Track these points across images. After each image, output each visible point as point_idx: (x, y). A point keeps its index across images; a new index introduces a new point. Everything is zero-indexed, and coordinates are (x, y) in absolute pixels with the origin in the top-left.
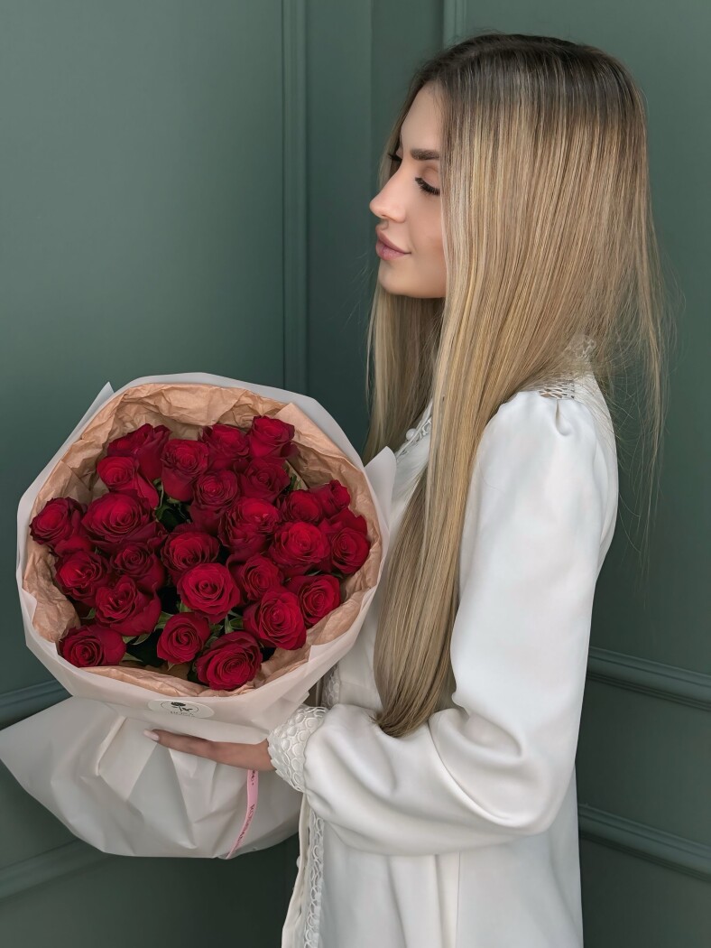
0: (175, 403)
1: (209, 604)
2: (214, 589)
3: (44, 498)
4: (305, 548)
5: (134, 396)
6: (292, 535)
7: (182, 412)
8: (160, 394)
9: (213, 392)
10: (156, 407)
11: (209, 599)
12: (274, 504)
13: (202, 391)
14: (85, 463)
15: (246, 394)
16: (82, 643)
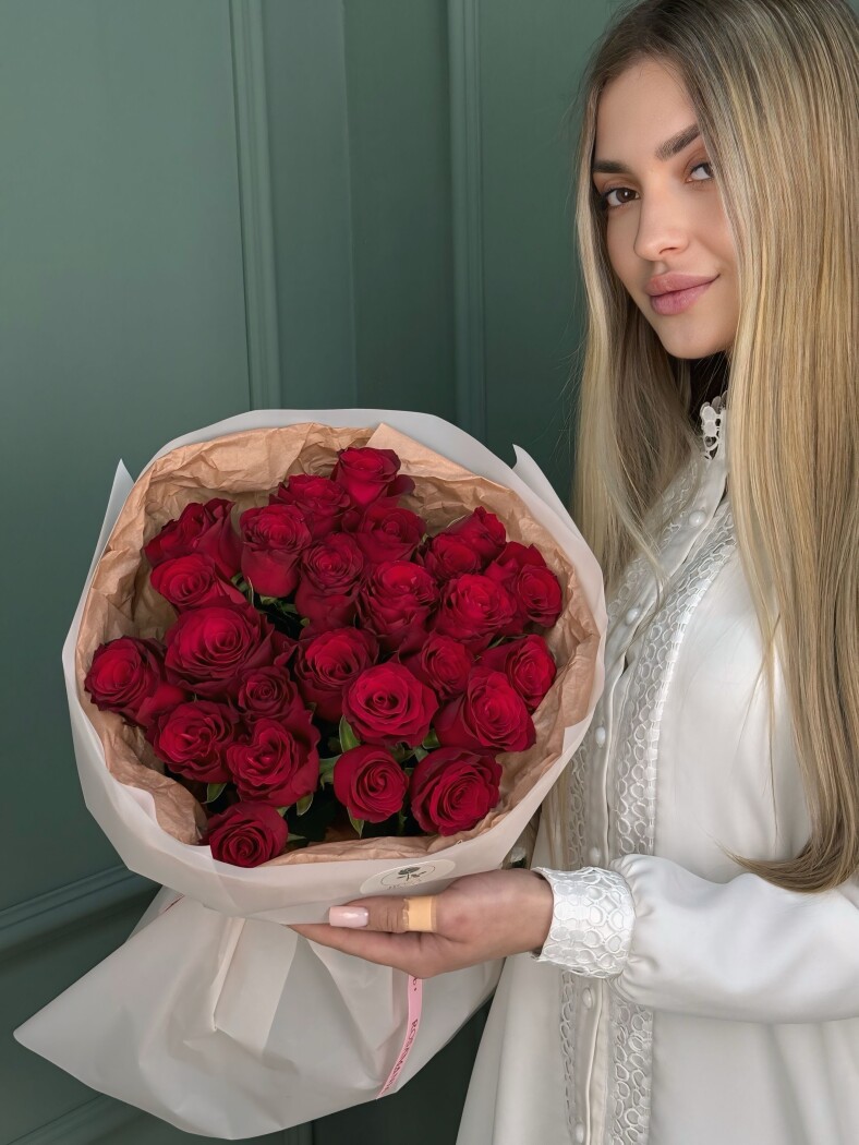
2: (394, 702)
3: (86, 647)
5: (165, 471)
7: (234, 477)
8: (200, 458)
9: (270, 437)
11: (394, 716)
13: (256, 439)
15: (313, 430)
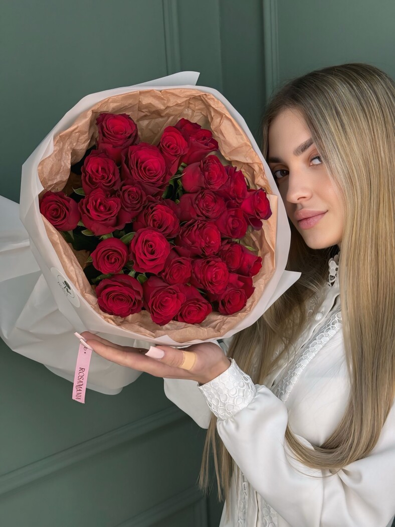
0: (222, 128)
1: (143, 257)
2: (152, 253)
4: (214, 279)
5: (209, 101)
6: (215, 267)
7: (220, 136)
8: (221, 115)
10: (212, 118)
11: (145, 254)
12: (223, 239)
13: (242, 138)
14: (149, 106)
15: (260, 164)
16: (58, 205)
